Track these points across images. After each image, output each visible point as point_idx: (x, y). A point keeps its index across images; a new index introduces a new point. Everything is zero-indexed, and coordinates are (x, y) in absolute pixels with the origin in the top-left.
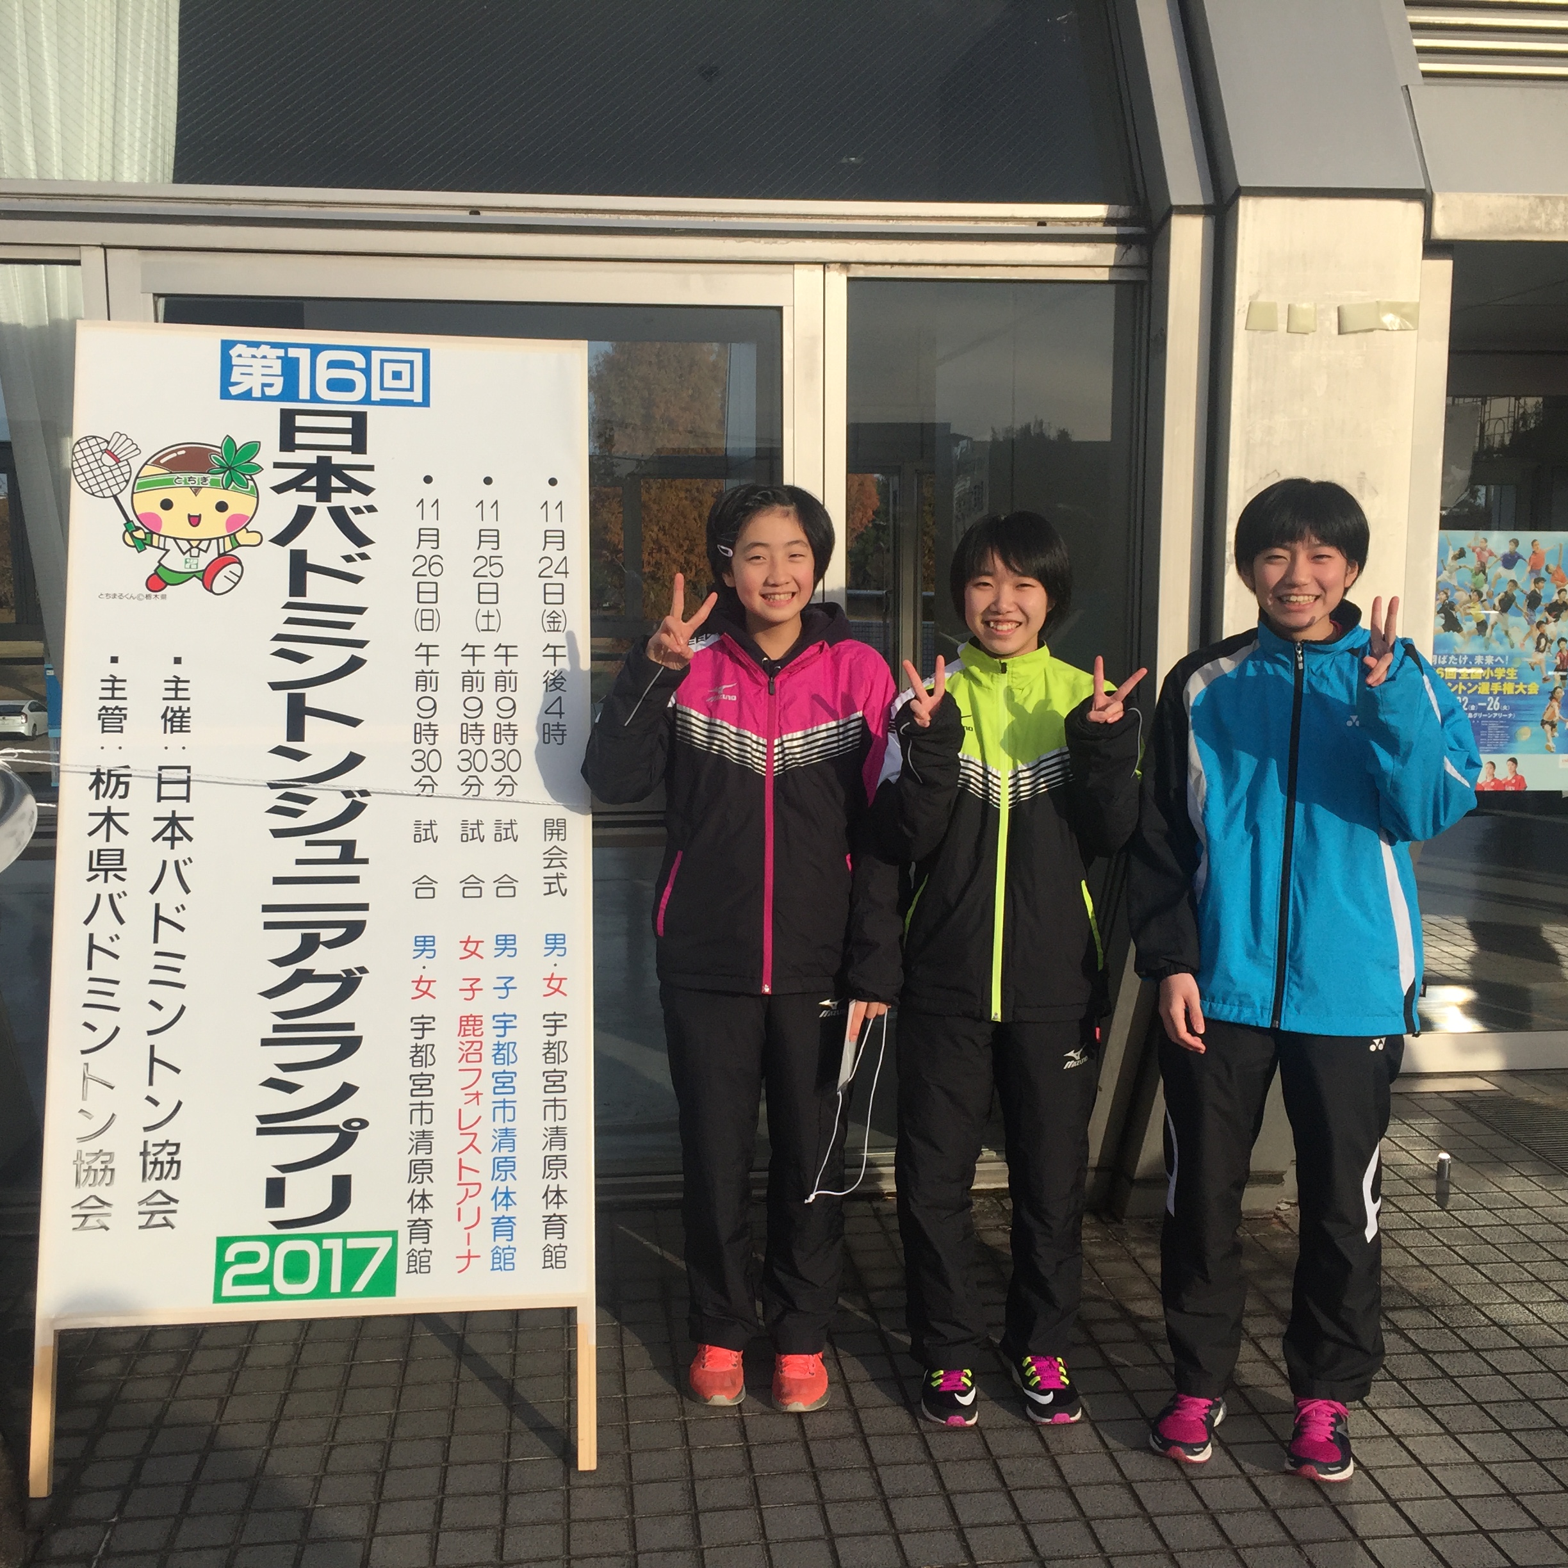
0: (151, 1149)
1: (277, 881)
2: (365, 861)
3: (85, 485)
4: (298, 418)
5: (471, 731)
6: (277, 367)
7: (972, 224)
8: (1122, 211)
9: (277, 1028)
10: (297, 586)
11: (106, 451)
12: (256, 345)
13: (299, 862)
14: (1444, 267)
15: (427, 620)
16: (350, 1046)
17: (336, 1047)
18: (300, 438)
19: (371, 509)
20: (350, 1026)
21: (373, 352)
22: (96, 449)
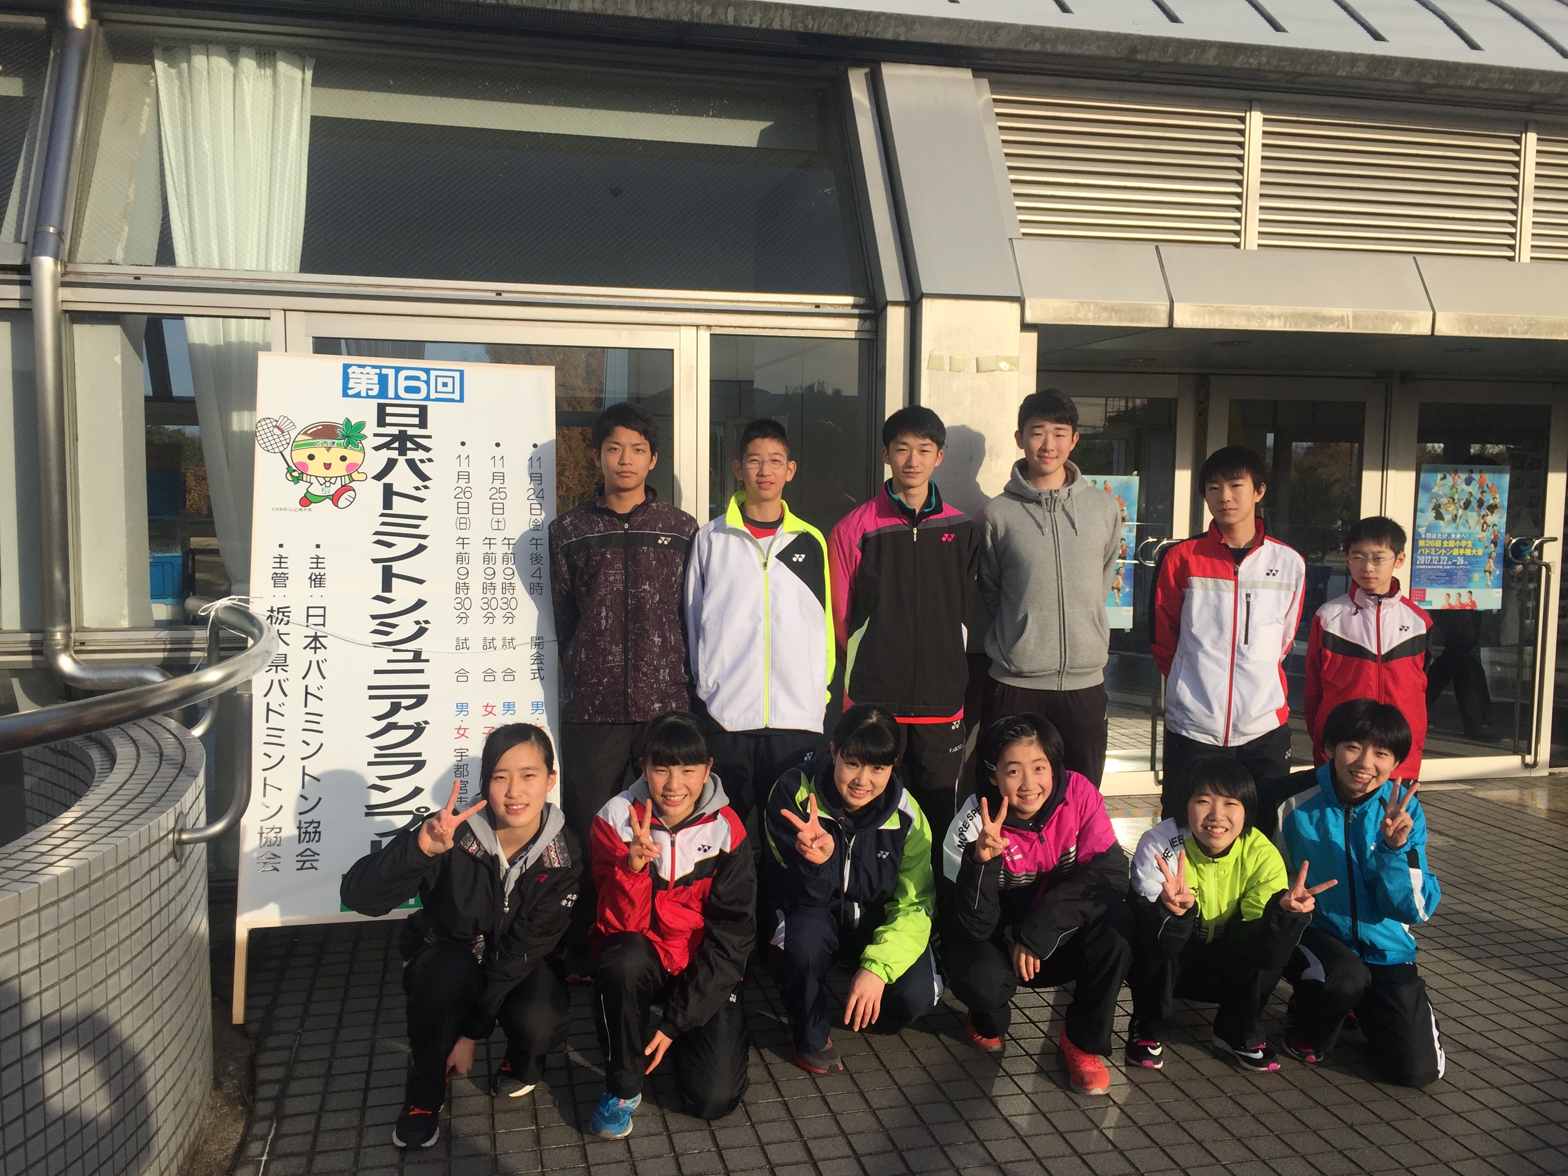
0: (303, 825)
1: (377, 672)
2: (427, 661)
3: (263, 446)
4: (387, 408)
5: (489, 587)
6: (376, 379)
7: (779, 306)
8: (861, 301)
9: (376, 756)
10: (388, 504)
11: (276, 426)
12: (364, 366)
13: (389, 661)
14: (1033, 337)
15: (463, 523)
16: (419, 766)
17: (411, 767)
18: (389, 420)
19: (430, 460)
20: (419, 755)
21: (431, 372)
22: (270, 425)
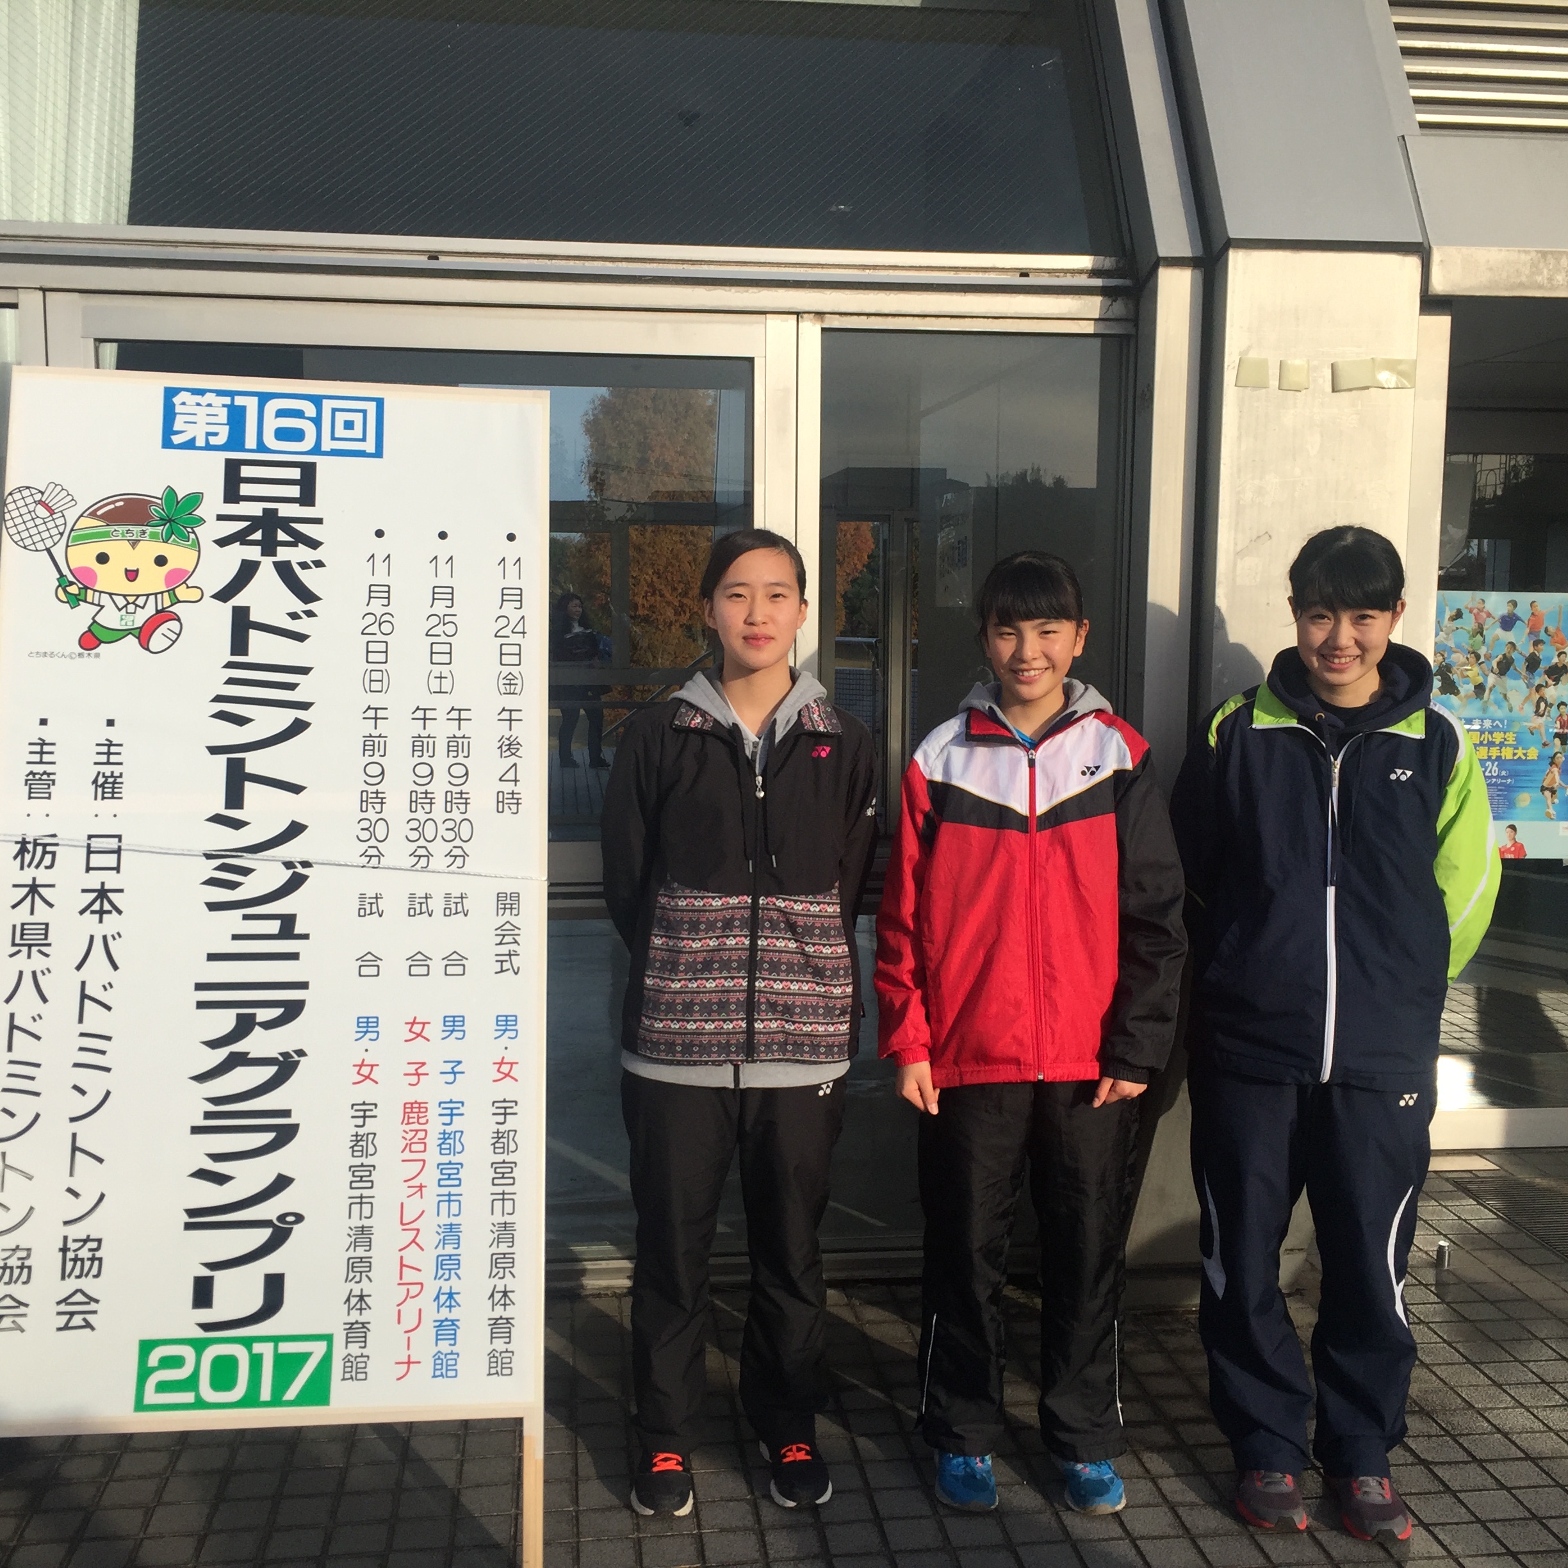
0: (71, 1245)
1: (212, 957)
2: (305, 937)
3: (17, 538)
4: (243, 468)
5: (420, 799)
6: (223, 415)
7: (952, 274)
8: (1107, 263)
9: (208, 1115)
10: (239, 645)
11: (40, 502)
12: (201, 392)
13: (235, 937)
14: (1442, 324)
15: (376, 681)
16: (285, 1134)
17: (271, 1136)
18: (245, 489)
19: (319, 564)
20: (286, 1113)
21: (324, 401)
22: (29, 500)
